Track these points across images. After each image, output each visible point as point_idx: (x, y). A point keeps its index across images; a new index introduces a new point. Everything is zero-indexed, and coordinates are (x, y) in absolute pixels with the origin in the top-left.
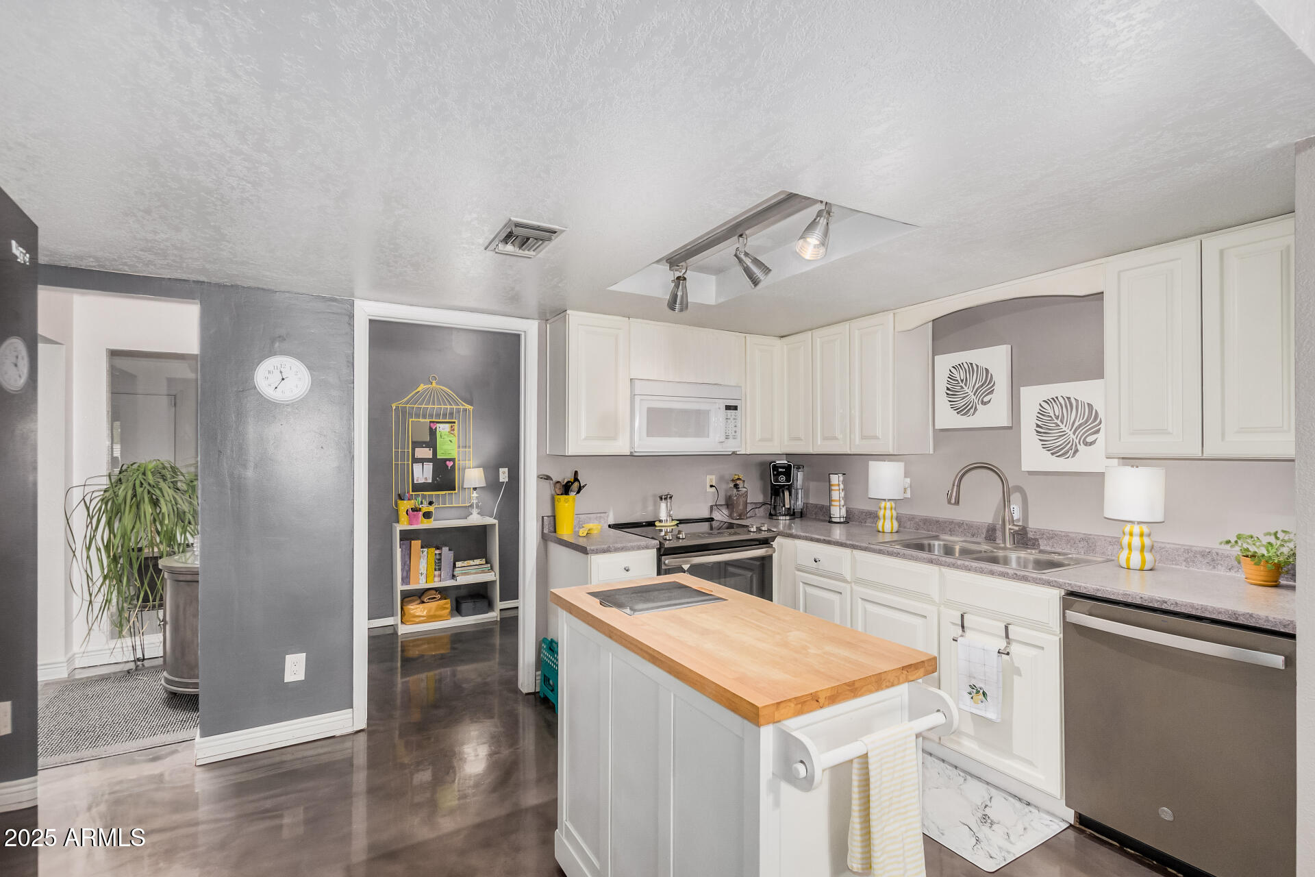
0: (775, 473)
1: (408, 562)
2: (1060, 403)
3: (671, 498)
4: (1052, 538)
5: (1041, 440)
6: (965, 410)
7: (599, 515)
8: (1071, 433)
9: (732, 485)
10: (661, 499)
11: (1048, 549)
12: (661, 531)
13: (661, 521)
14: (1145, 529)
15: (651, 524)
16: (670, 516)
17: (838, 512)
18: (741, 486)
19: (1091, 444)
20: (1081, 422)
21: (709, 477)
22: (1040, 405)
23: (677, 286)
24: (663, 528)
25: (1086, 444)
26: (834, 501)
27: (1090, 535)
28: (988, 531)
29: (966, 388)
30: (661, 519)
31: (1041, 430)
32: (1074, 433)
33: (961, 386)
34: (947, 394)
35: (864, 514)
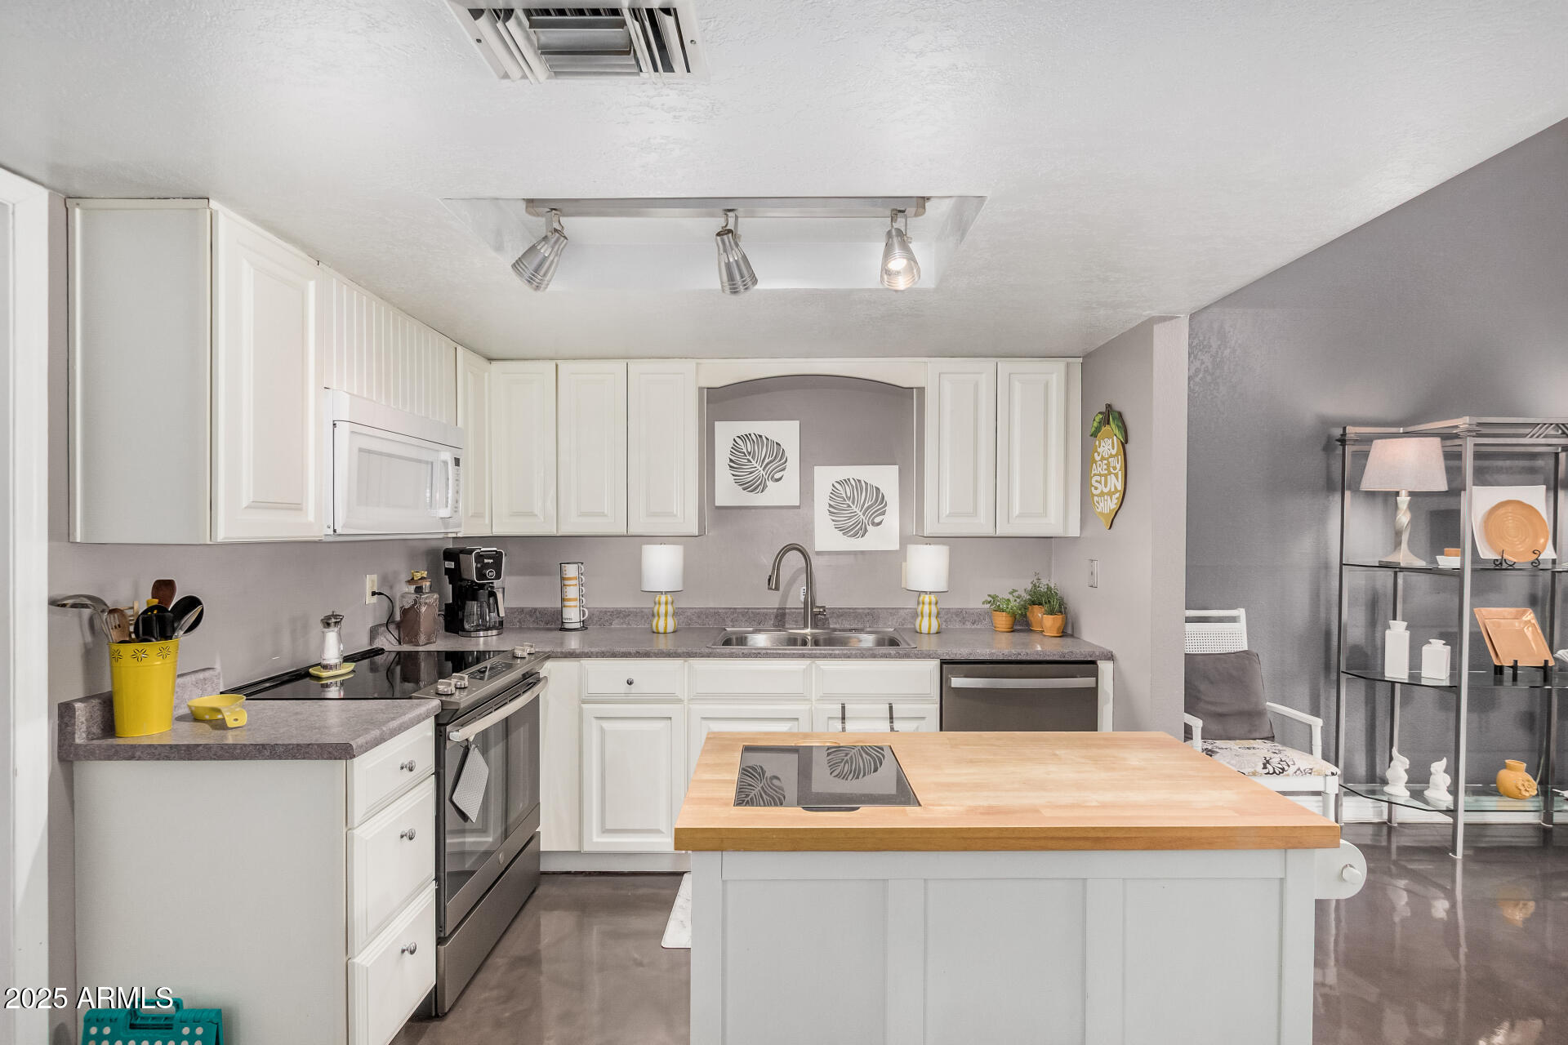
2: (852, 485)
4: (842, 616)
5: (833, 521)
6: (751, 487)
8: (861, 514)
10: (326, 624)
11: (837, 626)
14: (933, 598)
17: (572, 616)
19: (879, 524)
20: (870, 503)
22: (833, 485)
25: (874, 524)
26: (570, 600)
27: (874, 609)
28: (776, 617)
29: (753, 462)
32: (864, 514)
33: (748, 459)
34: (731, 467)
35: (609, 614)
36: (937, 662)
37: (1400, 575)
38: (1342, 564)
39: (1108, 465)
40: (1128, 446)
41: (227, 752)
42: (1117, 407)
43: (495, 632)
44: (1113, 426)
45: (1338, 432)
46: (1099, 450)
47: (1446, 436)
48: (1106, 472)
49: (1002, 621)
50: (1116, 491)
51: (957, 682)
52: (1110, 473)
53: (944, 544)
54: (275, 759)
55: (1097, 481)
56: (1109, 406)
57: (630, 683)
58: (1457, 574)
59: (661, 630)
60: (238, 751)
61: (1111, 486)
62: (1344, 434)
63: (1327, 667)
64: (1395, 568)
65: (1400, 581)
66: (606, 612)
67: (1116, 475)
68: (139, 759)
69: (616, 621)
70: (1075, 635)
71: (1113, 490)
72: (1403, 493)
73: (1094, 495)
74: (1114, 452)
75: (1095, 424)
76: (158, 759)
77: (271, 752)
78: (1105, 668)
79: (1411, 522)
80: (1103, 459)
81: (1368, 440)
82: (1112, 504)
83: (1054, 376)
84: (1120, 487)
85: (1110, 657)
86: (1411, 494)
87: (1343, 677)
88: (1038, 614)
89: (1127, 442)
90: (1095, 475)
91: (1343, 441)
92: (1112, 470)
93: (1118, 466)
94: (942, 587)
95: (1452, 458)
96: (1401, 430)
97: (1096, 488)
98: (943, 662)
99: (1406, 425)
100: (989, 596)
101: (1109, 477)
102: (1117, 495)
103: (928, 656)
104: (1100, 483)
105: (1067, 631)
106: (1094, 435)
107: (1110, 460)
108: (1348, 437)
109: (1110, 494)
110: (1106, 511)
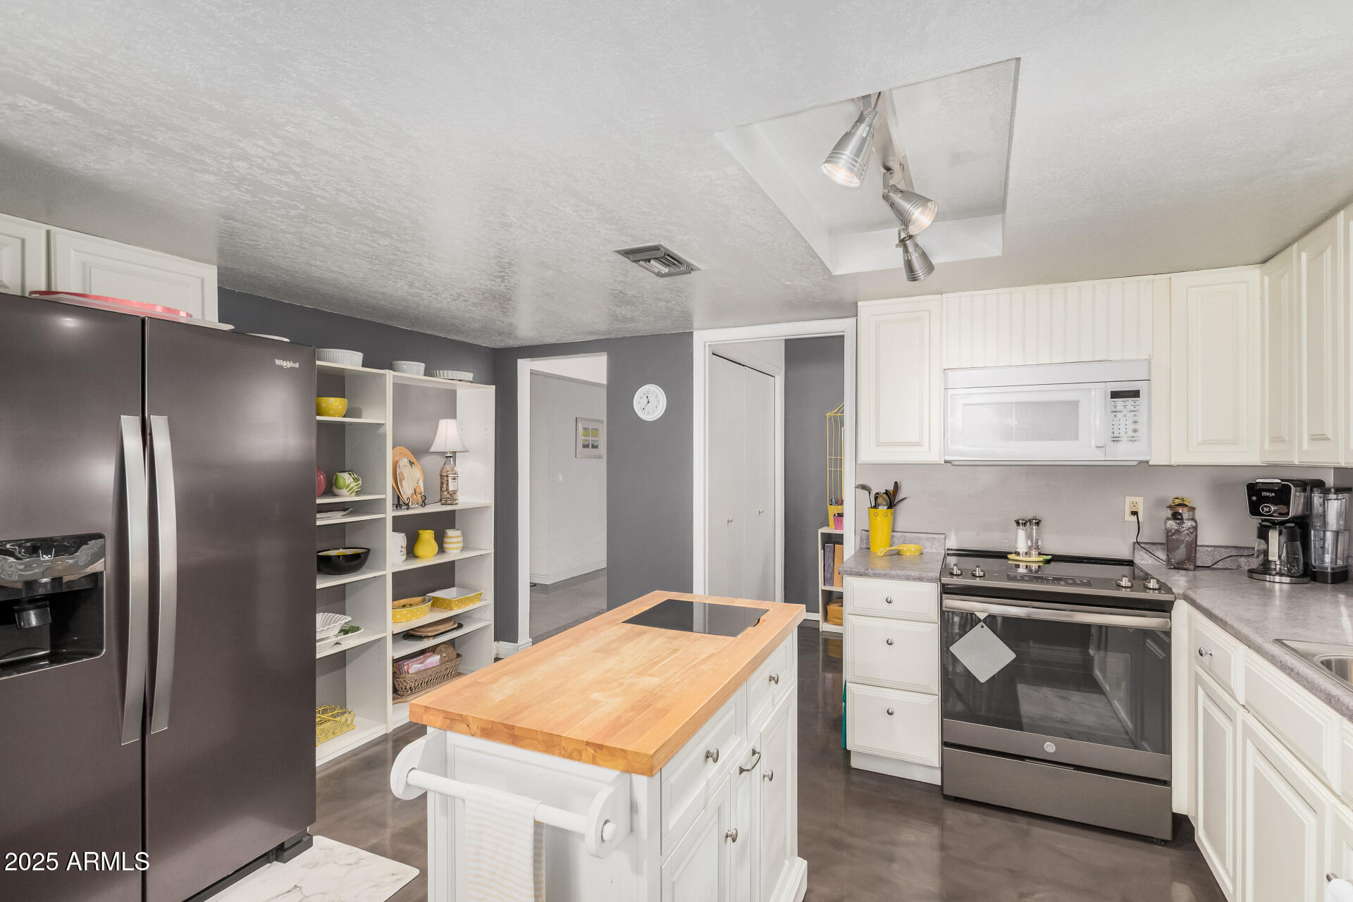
0: (1254, 498)
1: (832, 564)
3: (1038, 524)
7: (931, 536)
9: (1169, 513)
10: (1018, 523)
12: (1018, 566)
13: (1018, 554)
15: (1003, 555)
16: (1037, 548)
18: (1185, 516)
21: (1129, 500)
23: (906, 250)
24: (1021, 564)
30: (1018, 550)
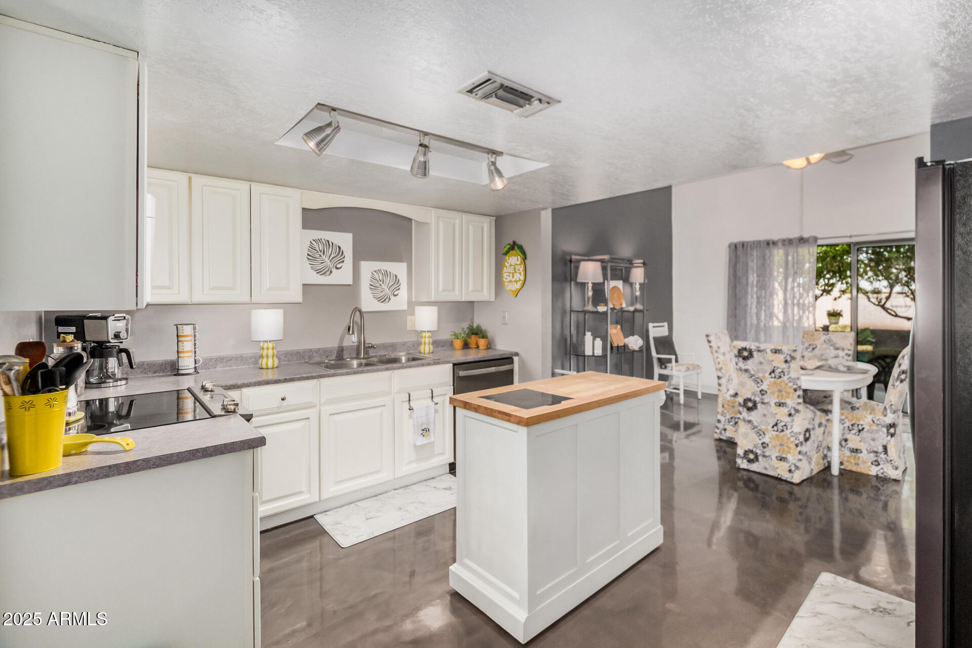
2: (382, 273)
5: (372, 293)
8: (387, 289)
14: (430, 334)
17: (187, 363)
19: (397, 295)
26: (183, 352)
27: (394, 342)
28: (338, 352)
29: (323, 257)
31: (373, 287)
33: (320, 255)
34: (308, 259)
35: (213, 360)
36: (452, 365)
37: (587, 315)
38: (571, 311)
39: (515, 269)
40: (526, 261)
41: (165, 461)
42: (519, 242)
43: (123, 382)
44: (518, 251)
45: (568, 258)
46: (508, 261)
47: (602, 261)
48: (513, 271)
49: (458, 343)
50: (520, 280)
51: (462, 373)
52: (516, 272)
53: (435, 306)
54: (206, 457)
55: (507, 275)
56: (514, 242)
57: (283, 399)
58: (605, 313)
59: (264, 366)
60: (175, 458)
61: (517, 276)
62: (571, 259)
63: (566, 354)
64: (585, 312)
65: (586, 317)
66: (211, 359)
67: (520, 273)
68: (76, 483)
69: (220, 365)
70: (492, 347)
71: (518, 279)
72: (590, 283)
73: (505, 282)
74: (519, 263)
75: (506, 249)
76: (97, 479)
77: (203, 454)
78: (516, 359)
79: (593, 295)
80: (511, 265)
81: (579, 261)
82: (518, 286)
83: (486, 224)
84: (522, 278)
85: (517, 354)
86: (593, 283)
87: (572, 356)
88: (473, 340)
89: (526, 259)
90: (505, 272)
91: (571, 261)
92: (517, 270)
93: (521, 269)
94: (435, 328)
95: (604, 269)
96: (586, 258)
97: (506, 279)
98: (454, 365)
99: (588, 255)
100: (452, 332)
101: (515, 274)
102: (521, 282)
103: (448, 362)
104: (509, 276)
105: (489, 347)
106: (506, 254)
107: (516, 266)
108: (573, 260)
109: (516, 282)
110: (513, 289)
